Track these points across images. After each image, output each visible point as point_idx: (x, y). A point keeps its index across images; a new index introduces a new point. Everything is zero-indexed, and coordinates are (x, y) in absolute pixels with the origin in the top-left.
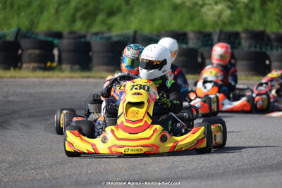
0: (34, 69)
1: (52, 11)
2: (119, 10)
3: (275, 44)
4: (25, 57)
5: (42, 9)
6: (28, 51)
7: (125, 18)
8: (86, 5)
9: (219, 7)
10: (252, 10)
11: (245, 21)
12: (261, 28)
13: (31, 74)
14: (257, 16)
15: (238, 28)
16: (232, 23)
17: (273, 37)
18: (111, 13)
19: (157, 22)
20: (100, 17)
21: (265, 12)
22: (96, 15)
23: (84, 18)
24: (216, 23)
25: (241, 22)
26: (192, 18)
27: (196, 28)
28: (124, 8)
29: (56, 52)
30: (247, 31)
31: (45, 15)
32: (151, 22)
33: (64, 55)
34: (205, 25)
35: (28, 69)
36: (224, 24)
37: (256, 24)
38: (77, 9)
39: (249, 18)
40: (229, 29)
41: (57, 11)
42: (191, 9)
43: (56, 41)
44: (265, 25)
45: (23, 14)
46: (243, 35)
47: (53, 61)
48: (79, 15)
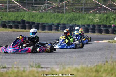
0: (55, 31)
1: (64, 19)
2: (77, 19)
3: (108, 27)
4: (53, 29)
5: (62, 19)
6: (54, 27)
7: (78, 21)
8: (71, 18)
9: (97, 19)
10: (104, 20)
11: (102, 22)
12: (106, 24)
13: (54, 32)
14: (105, 21)
15: (101, 24)
16: (100, 23)
17: (108, 26)
18: (76, 20)
19: (85, 22)
20: (73, 21)
21: (107, 21)
22: (72, 20)
23: (70, 21)
24: (97, 23)
25: (102, 23)
26: (92, 21)
27: (92, 24)
28: (78, 19)
29: (59, 28)
30: (103, 24)
31: (63, 20)
32: (84, 22)
33: (61, 28)
34: (94, 23)
35: (54, 31)
36: (98, 23)
37: (105, 23)
38: (69, 19)
39: (103, 22)
40: (99, 24)
41: (65, 19)
42: (92, 20)
43: (60, 25)
44: (106, 23)
45: (58, 20)
46: (101, 25)
47: (59, 29)
48: (69, 20)
